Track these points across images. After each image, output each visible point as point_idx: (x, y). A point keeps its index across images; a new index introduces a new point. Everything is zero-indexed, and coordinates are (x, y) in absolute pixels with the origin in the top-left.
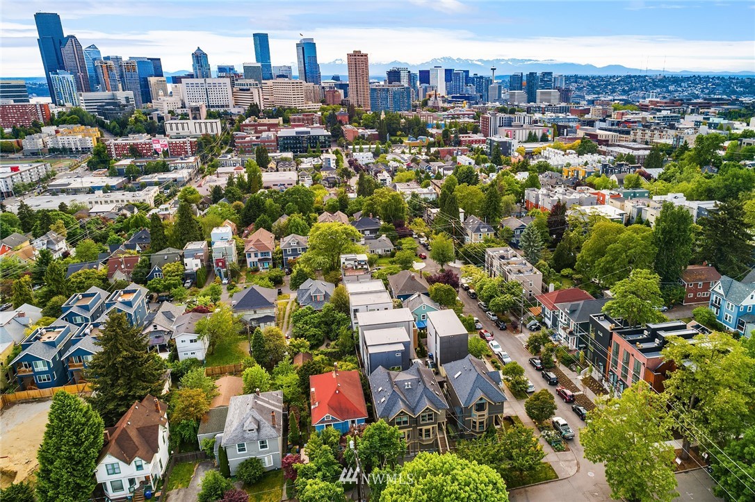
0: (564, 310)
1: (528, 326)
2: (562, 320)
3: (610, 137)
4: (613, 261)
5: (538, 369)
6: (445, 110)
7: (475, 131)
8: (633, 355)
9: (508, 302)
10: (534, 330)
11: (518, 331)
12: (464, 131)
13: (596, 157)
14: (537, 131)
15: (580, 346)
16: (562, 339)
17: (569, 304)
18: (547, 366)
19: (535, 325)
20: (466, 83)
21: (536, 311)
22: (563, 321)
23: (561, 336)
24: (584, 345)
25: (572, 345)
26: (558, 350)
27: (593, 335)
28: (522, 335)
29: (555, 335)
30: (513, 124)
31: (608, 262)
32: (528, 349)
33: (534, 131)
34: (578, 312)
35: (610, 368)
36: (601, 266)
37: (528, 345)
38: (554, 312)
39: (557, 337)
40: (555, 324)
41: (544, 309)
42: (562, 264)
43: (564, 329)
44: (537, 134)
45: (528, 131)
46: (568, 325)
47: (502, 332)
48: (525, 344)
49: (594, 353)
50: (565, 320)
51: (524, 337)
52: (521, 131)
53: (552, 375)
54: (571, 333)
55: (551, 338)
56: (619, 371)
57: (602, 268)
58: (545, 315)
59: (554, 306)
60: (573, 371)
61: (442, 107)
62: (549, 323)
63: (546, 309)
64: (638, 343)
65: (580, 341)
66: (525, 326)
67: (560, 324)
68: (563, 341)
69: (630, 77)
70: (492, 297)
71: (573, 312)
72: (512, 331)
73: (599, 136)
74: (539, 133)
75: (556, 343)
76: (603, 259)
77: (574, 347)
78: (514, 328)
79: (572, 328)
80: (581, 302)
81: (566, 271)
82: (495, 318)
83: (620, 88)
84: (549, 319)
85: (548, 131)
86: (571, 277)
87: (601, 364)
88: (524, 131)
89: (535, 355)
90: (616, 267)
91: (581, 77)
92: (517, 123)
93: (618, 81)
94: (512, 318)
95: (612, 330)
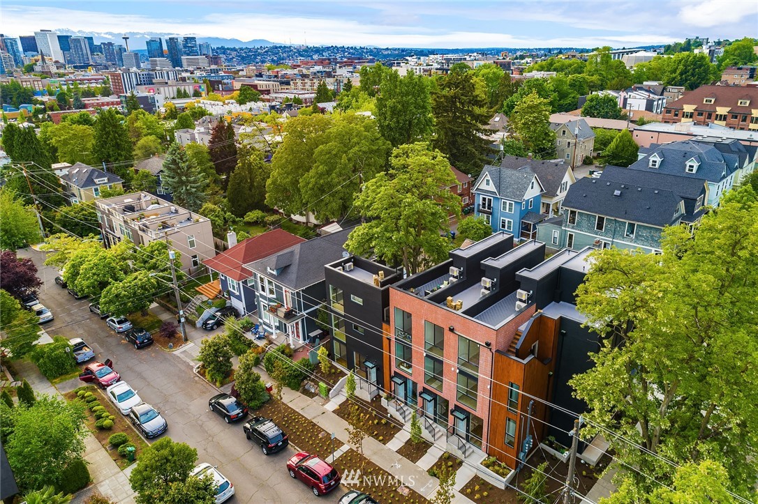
0: (264, 271)
1: (199, 323)
2: (265, 295)
3: (271, 87)
4: (329, 173)
5: (234, 421)
6: (60, 76)
7: (106, 93)
8: (452, 330)
9: (143, 287)
10: (212, 329)
11: (179, 339)
12: (89, 94)
13: (260, 104)
14: (187, 88)
15: (312, 334)
16: (273, 331)
17: (273, 259)
18: (252, 404)
19: (214, 317)
20: (92, 52)
21: (209, 290)
22: (267, 294)
23: (269, 326)
24: (319, 332)
25: (295, 340)
26: (269, 360)
27: (339, 307)
28: (189, 346)
29: (257, 327)
30: (154, 81)
31: (321, 175)
32: (203, 375)
33: (183, 88)
34: (294, 269)
35: (394, 368)
36: (310, 186)
37: (203, 366)
38: (245, 282)
39: (260, 329)
40: (252, 306)
41: (224, 283)
42: (245, 205)
43: (273, 310)
44: (187, 91)
45: (175, 89)
46: (280, 299)
47: (143, 352)
48: (196, 365)
49: (350, 346)
50: (271, 292)
51: (192, 350)
52: (166, 88)
53: (269, 429)
54: (289, 315)
55: (249, 336)
56: (418, 372)
57: (312, 189)
58: (230, 293)
59: (243, 270)
60: (312, 395)
61: (56, 73)
62: (240, 305)
63: (230, 280)
64: (450, 298)
65: (310, 325)
66: (193, 324)
67: (263, 302)
68: (274, 334)
69: (276, 48)
70: (103, 285)
71: (283, 271)
72: (165, 344)
73: (258, 86)
74: (190, 89)
75: (261, 344)
76: (312, 172)
77: (301, 342)
78: (170, 336)
79: (288, 304)
80: (296, 248)
81: (253, 215)
82: (127, 326)
83: (269, 58)
84: (239, 298)
85: (200, 87)
86: (263, 221)
87: (370, 365)
88: (170, 88)
89: (222, 384)
90: (336, 180)
91: (228, 49)
92: (159, 79)
93: (265, 52)
94: (165, 317)
95: (383, 284)
